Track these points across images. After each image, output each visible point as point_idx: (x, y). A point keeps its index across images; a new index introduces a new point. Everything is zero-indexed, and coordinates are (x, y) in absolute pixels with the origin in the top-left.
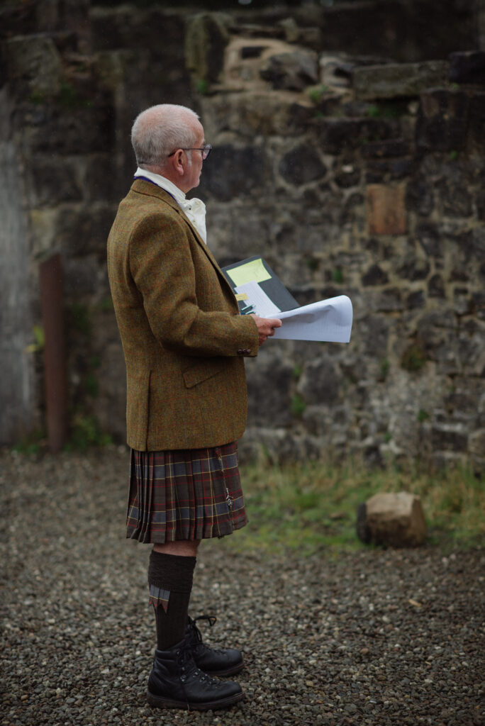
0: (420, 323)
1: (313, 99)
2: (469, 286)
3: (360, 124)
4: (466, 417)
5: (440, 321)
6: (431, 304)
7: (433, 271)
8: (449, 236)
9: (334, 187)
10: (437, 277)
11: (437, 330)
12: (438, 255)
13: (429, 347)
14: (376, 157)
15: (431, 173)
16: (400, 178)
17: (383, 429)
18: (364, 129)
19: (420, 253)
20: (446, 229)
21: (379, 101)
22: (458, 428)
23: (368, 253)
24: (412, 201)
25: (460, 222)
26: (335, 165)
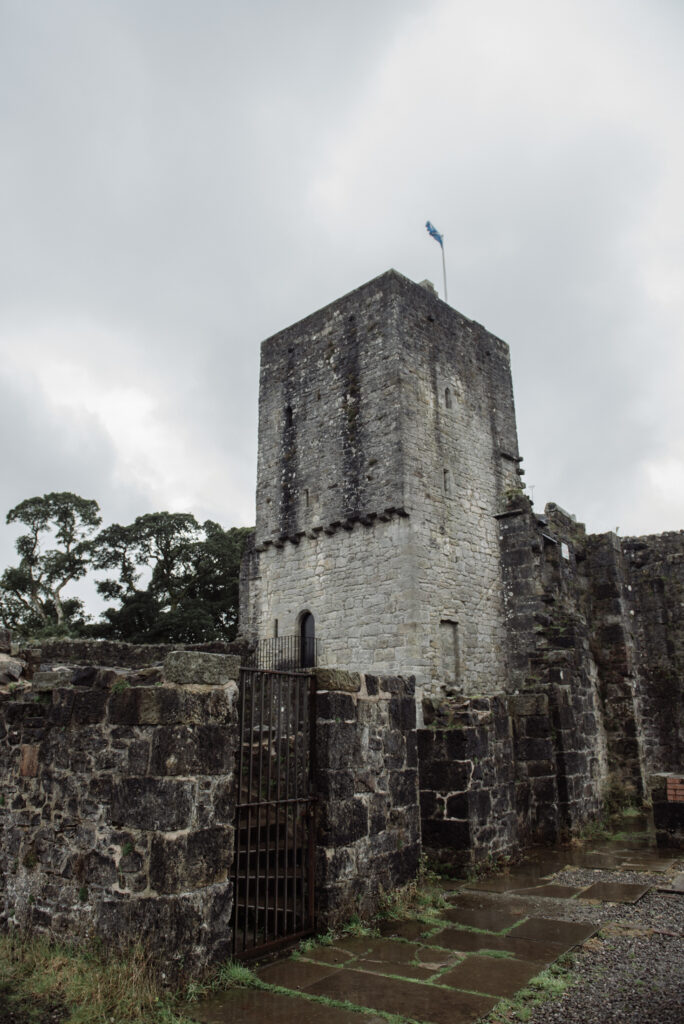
0: (36, 836)
1: (11, 690)
2: (62, 813)
3: (25, 706)
4: (52, 903)
5: (47, 836)
6: (43, 822)
7: (46, 802)
8: (56, 780)
9: (8, 744)
10: (48, 806)
11: (44, 841)
12: (50, 792)
13: (39, 852)
14: (28, 727)
15: (53, 739)
16: (37, 741)
17: (11, 906)
18: (27, 709)
19: (42, 790)
20: (56, 775)
21: (40, 693)
22: (48, 910)
23: (17, 787)
24: (42, 756)
25: (63, 771)
26: (10, 729)
